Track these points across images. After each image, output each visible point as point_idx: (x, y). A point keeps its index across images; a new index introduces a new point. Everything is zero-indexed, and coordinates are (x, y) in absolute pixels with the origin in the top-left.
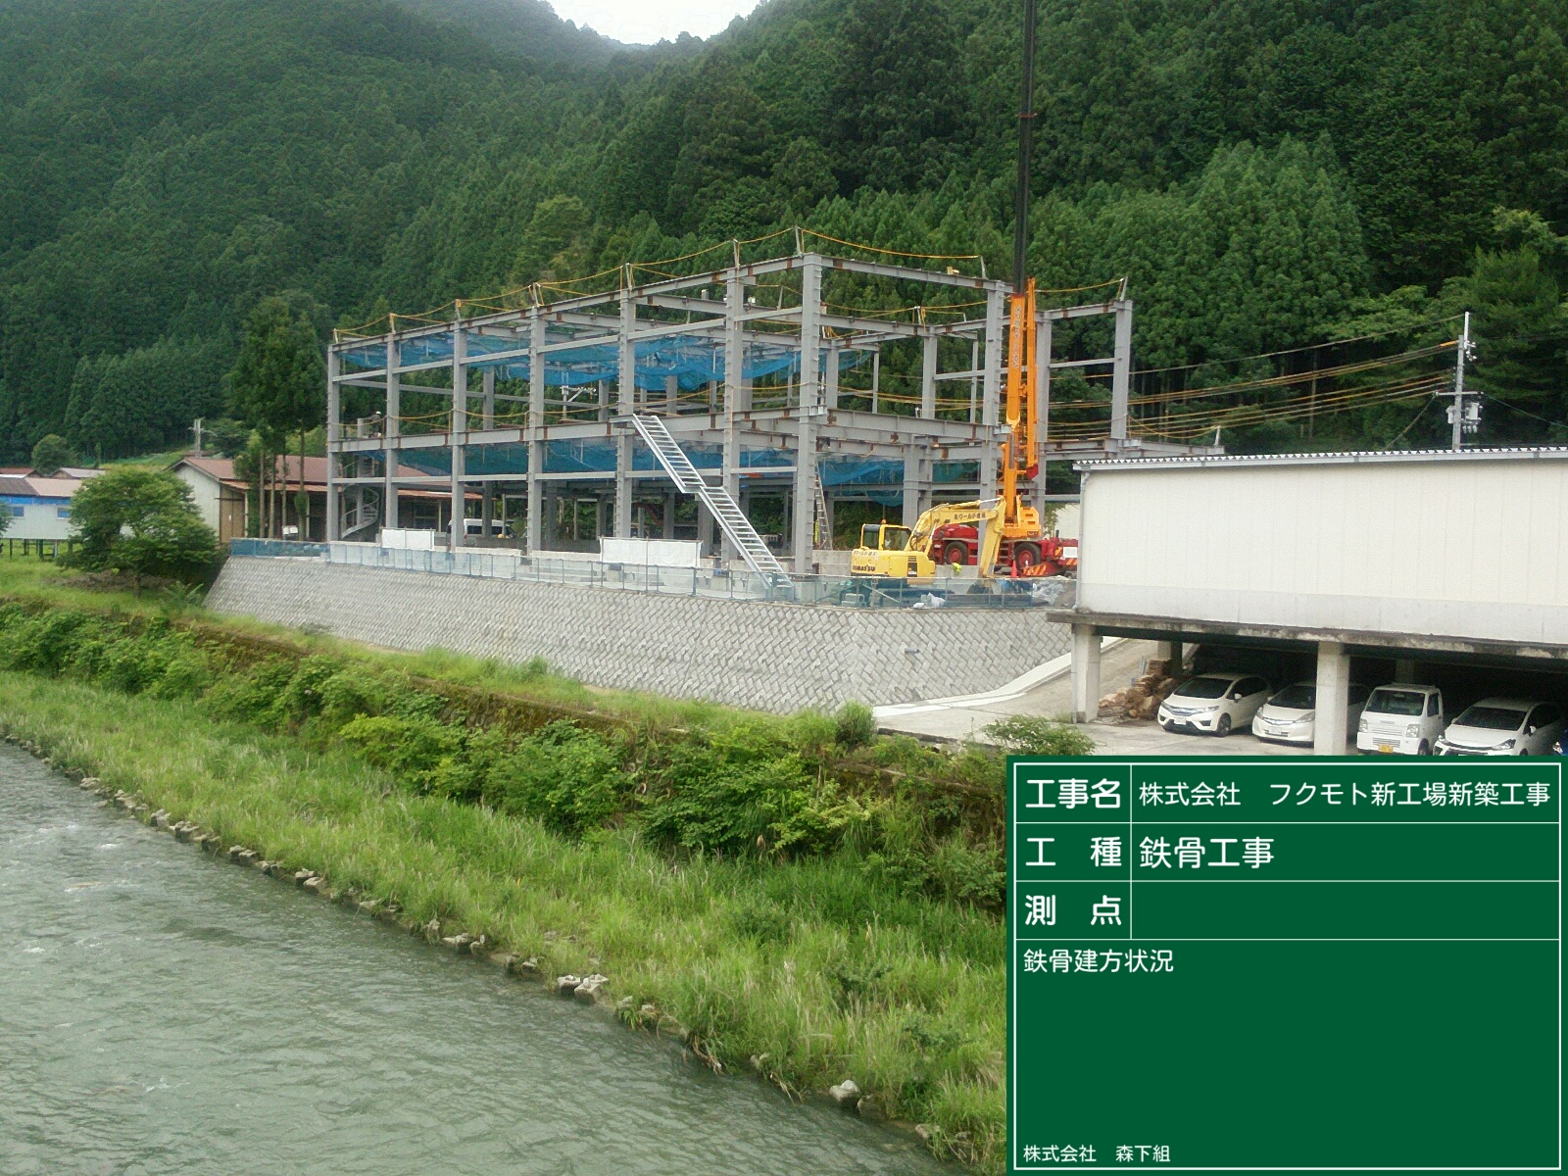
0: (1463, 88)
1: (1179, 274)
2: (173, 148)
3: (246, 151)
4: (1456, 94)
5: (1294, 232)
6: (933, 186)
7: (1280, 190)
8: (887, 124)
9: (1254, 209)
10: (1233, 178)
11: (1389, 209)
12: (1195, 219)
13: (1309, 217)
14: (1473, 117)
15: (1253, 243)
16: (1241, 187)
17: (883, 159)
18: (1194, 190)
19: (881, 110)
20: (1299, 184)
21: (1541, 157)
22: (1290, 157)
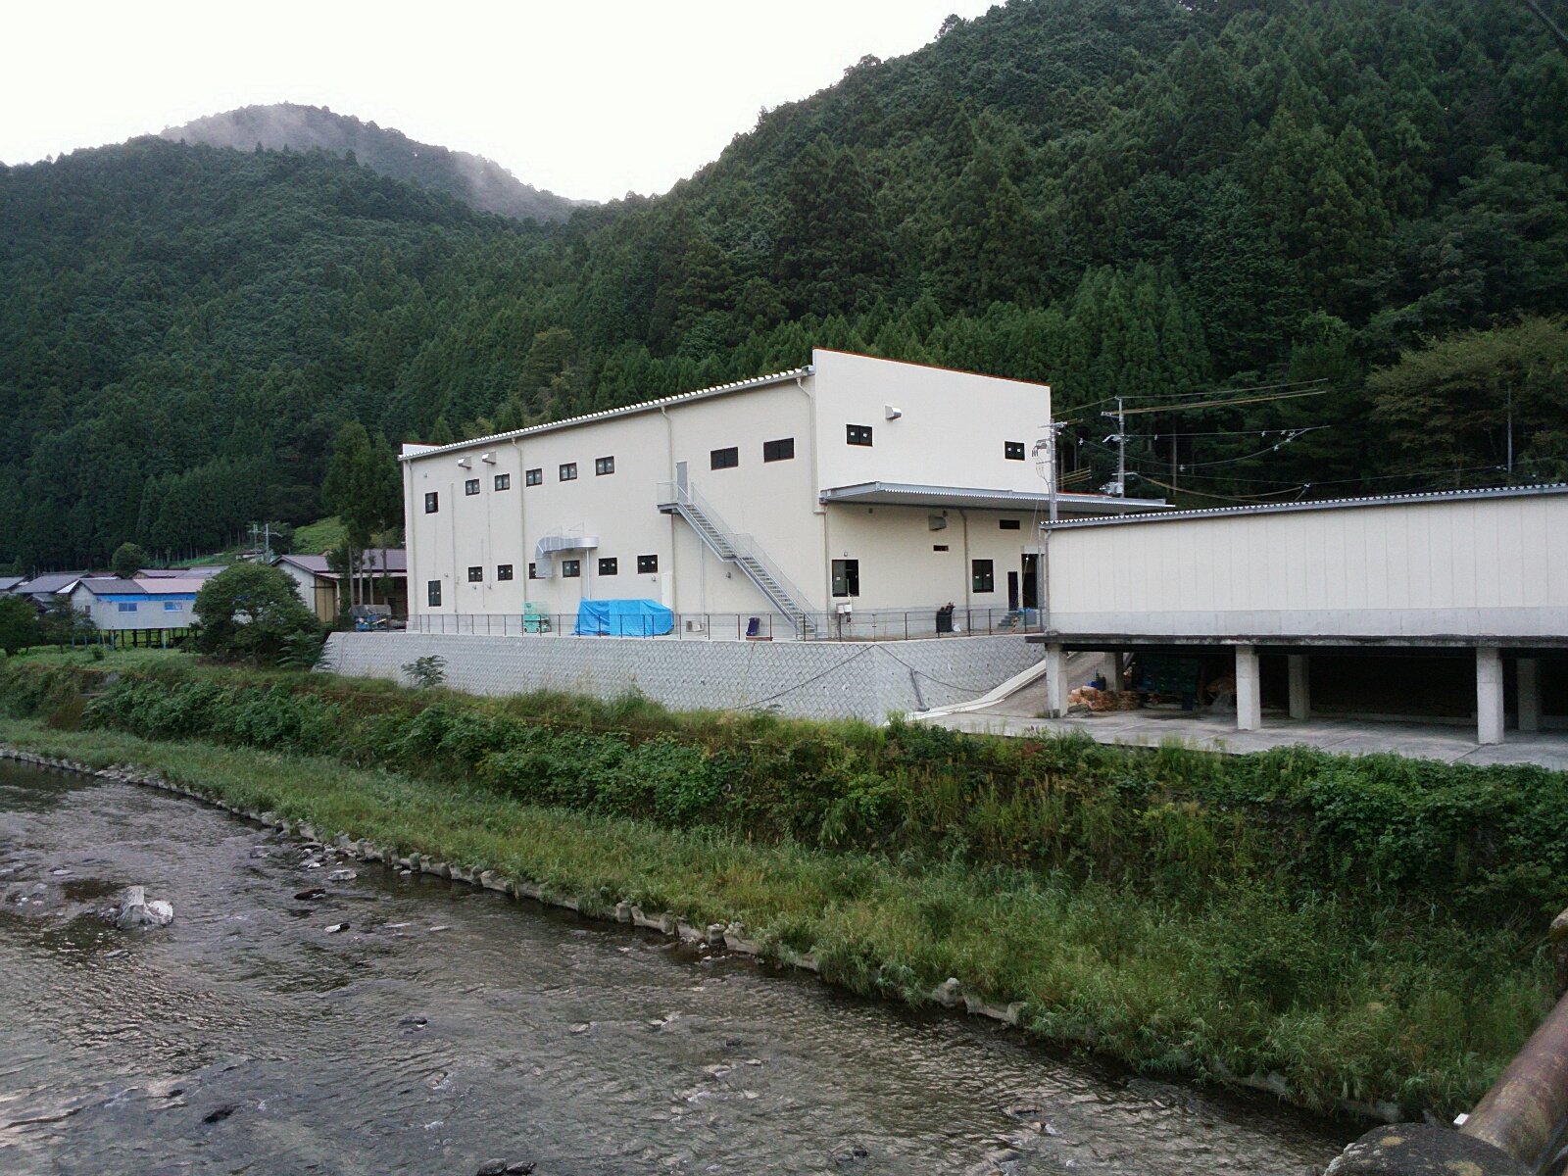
0: (1273, 219)
1: (1065, 372)
2: (214, 301)
3: (275, 301)
4: (1268, 225)
5: (1151, 335)
6: (863, 310)
7: (1138, 304)
8: (823, 264)
9: (1120, 320)
10: (1101, 296)
11: (1224, 315)
12: (1074, 330)
13: (1162, 323)
14: (1283, 241)
15: (1121, 345)
16: (1107, 303)
17: (822, 291)
18: (1069, 306)
19: (818, 254)
20: (1151, 298)
21: (1336, 270)
22: (1144, 277)
